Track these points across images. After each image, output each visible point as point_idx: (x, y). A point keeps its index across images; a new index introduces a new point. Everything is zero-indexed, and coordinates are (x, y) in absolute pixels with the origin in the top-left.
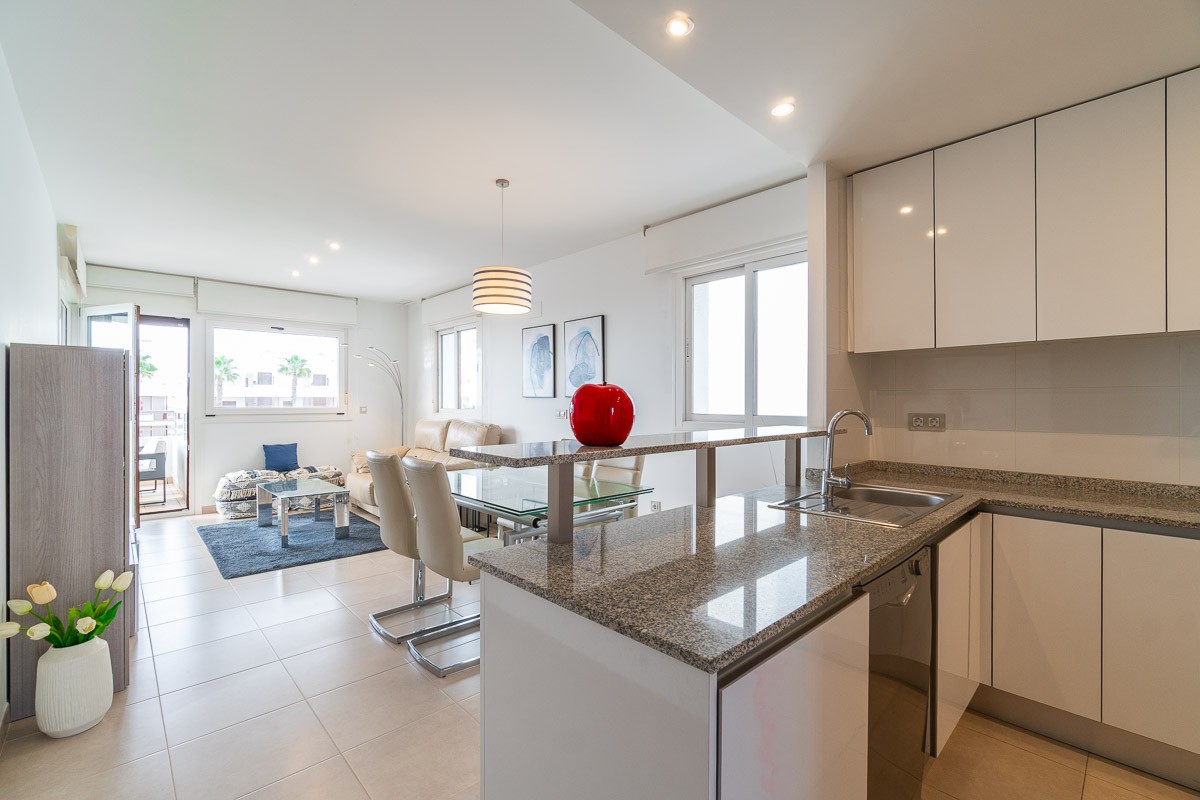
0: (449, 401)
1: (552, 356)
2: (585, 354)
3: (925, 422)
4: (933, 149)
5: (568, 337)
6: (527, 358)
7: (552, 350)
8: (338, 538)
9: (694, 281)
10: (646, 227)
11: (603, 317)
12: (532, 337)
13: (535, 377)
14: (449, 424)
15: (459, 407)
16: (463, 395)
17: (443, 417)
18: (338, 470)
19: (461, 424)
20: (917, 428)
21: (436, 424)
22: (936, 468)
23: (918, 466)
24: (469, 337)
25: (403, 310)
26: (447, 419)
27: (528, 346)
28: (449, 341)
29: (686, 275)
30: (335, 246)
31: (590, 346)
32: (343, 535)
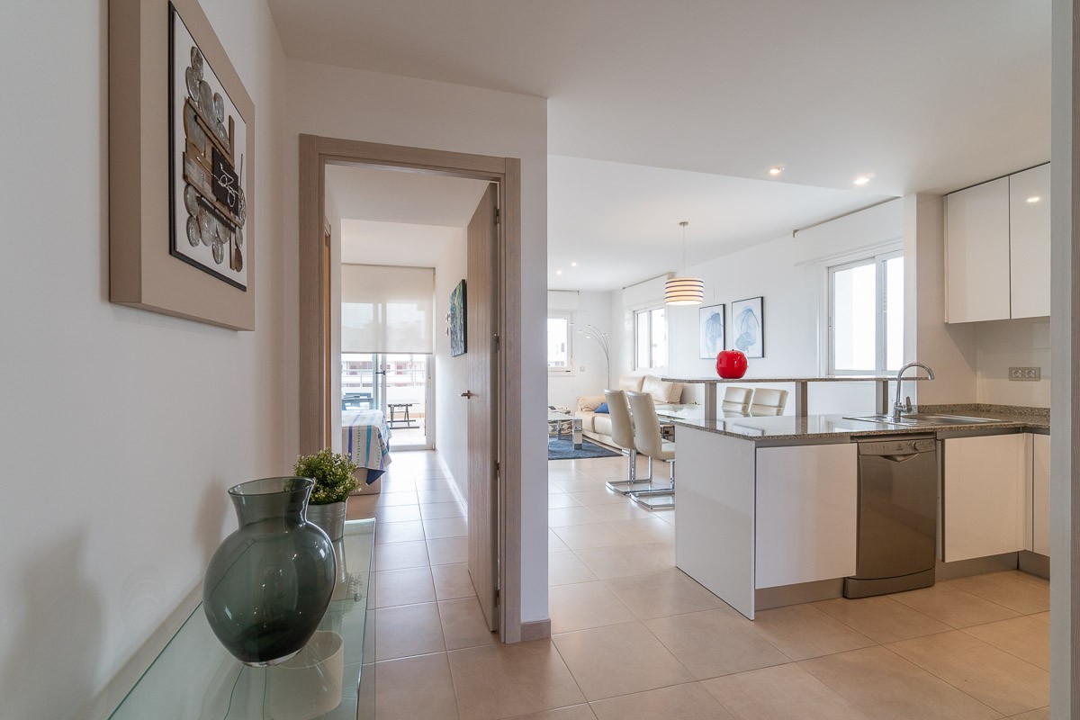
0: (643, 362)
1: (722, 328)
2: (748, 325)
3: (1023, 374)
4: (1009, 175)
5: (735, 314)
6: (703, 330)
7: (722, 323)
8: (576, 449)
9: (834, 269)
10: (796, 231)
11: (762, 298)
12: (707, 314)
13: (710, 344)
14: (644, 378)
15: (651, 366)
16: (653, 359)
17: (639, 374)
18: (568, 409)
19: (652, 379)
20: (1017, 379)
21: (635, 378)
22: (1032, 409)
23: (1016, 408)
24: (658, 314)
25: (609, 297)
26: (642, 376)
27: (704, 321)
28: (643, 317)
29: (829, 265)
30: (574, 264)
31: (752, 320)
32: (578, 447)
